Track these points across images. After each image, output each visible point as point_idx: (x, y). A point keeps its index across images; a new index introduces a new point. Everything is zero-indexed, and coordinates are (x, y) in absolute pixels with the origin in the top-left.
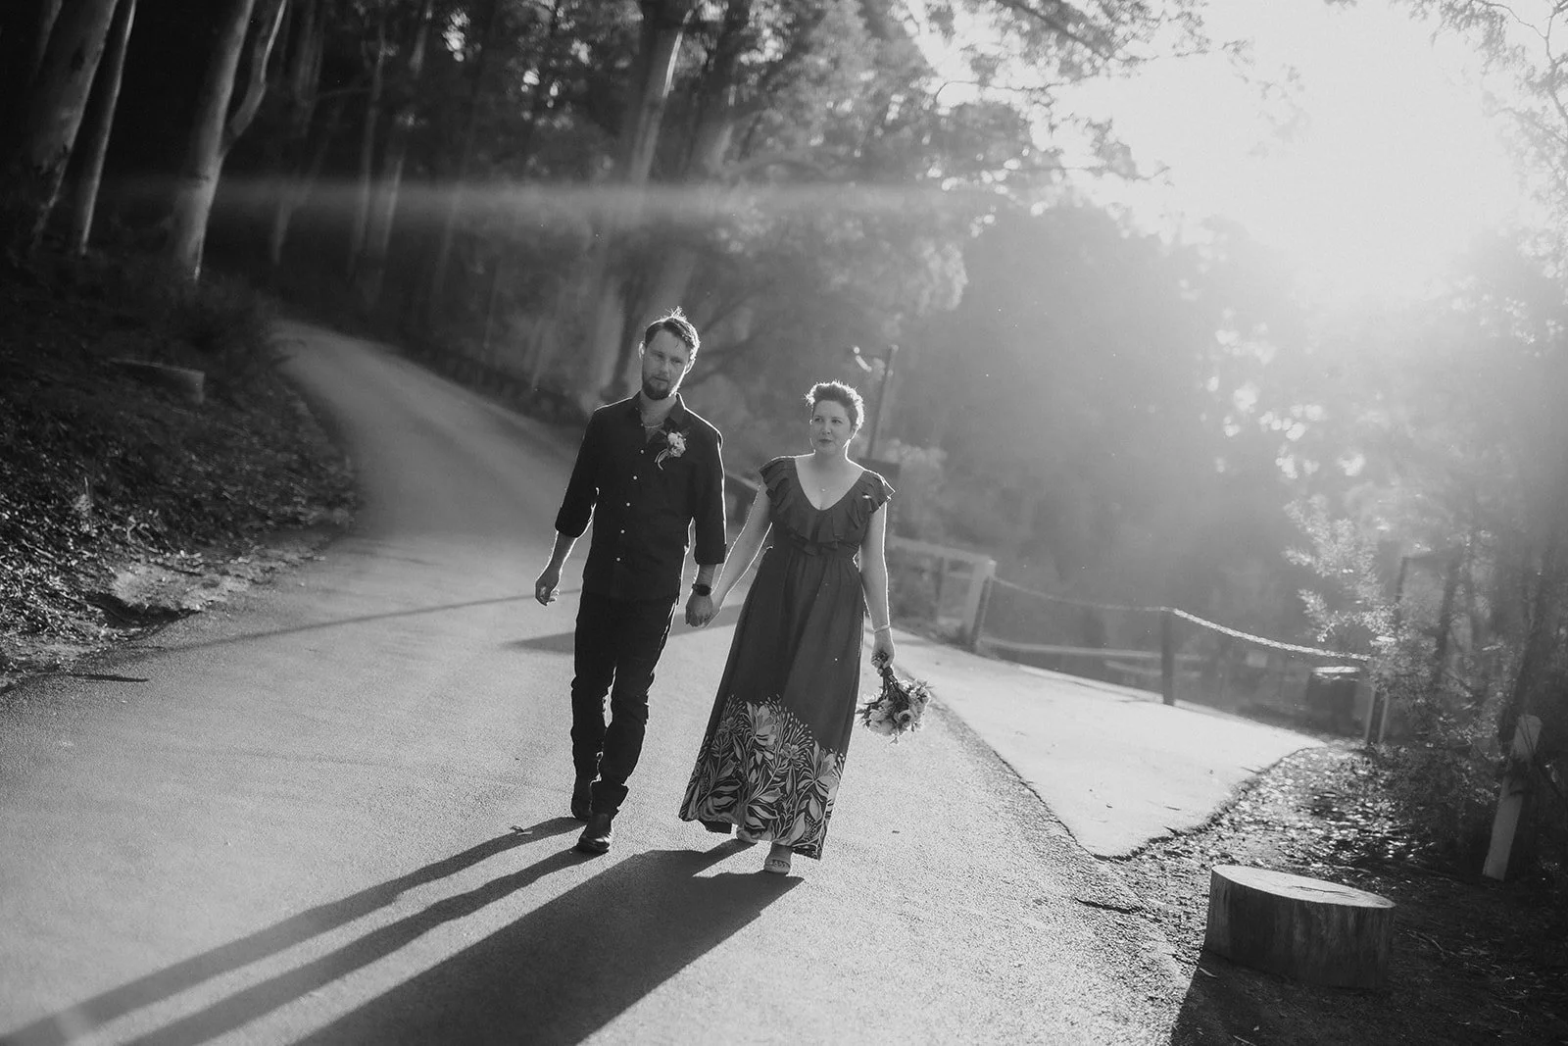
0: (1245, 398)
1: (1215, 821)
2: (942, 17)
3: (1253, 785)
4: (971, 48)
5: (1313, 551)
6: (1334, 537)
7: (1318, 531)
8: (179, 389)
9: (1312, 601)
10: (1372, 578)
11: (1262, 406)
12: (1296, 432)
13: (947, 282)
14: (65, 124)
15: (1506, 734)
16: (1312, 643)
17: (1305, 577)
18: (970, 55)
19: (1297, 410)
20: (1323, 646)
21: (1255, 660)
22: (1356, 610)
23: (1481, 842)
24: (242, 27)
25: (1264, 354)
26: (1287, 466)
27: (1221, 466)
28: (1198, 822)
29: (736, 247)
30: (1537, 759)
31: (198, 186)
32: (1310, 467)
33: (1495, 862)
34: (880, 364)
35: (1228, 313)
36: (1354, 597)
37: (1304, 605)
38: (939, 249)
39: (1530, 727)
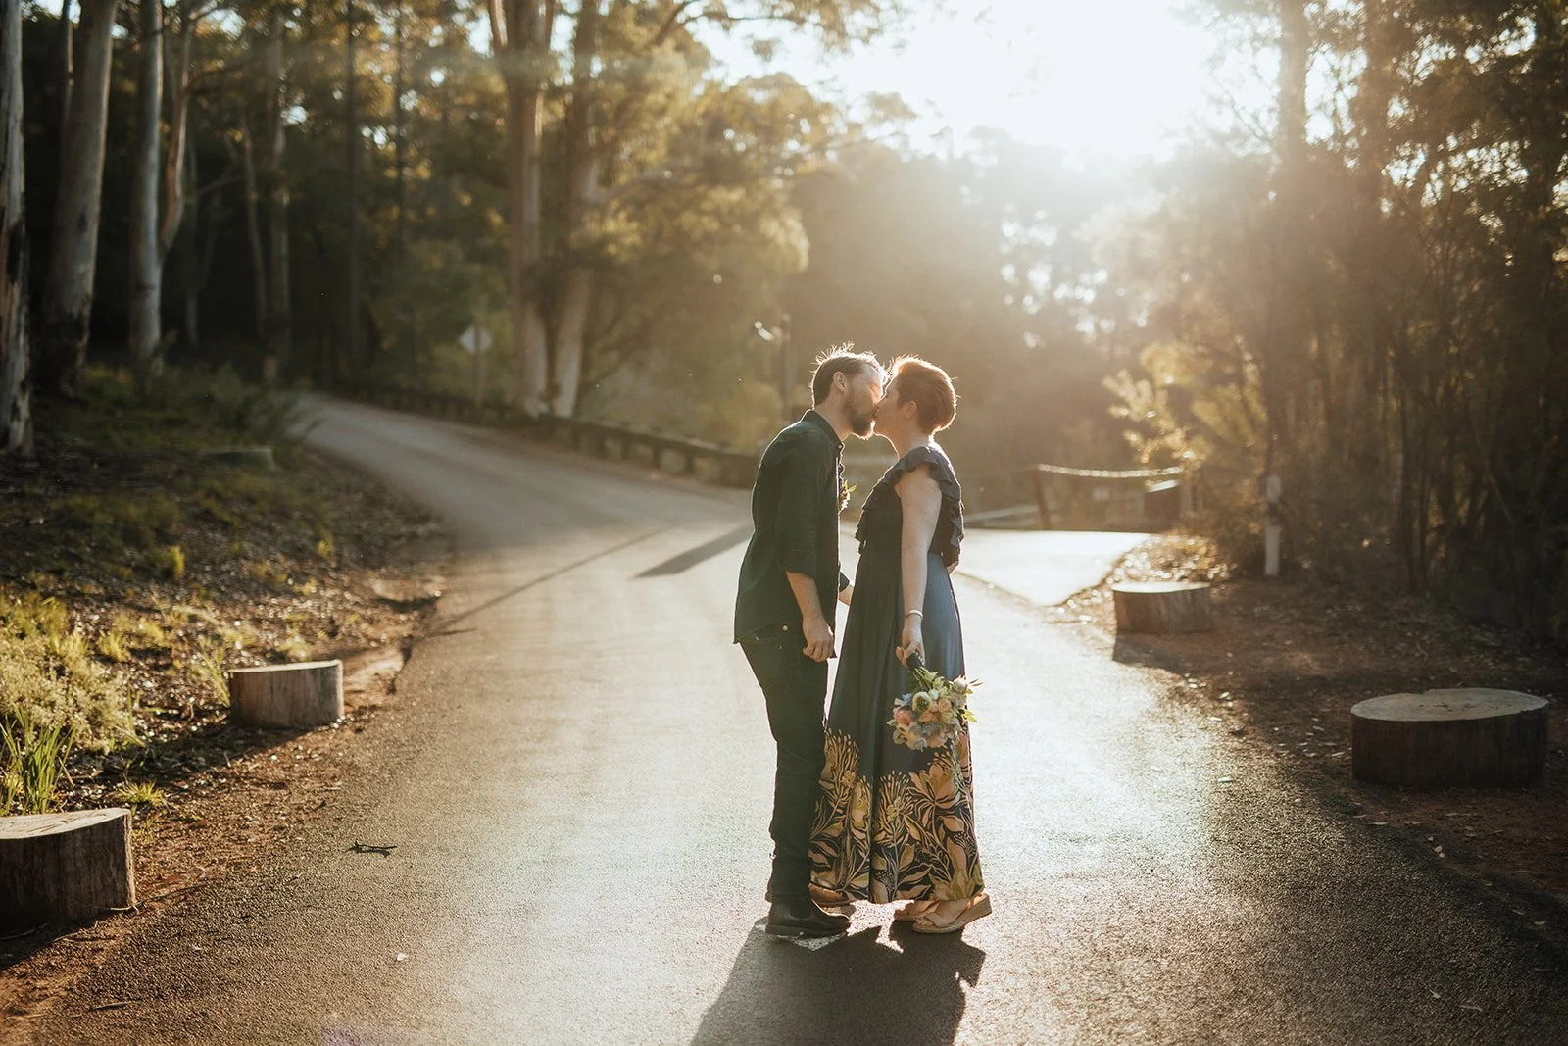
0: (1040, 277)
1: (1104, 582)
2: (717, 15)
3: (1121, 561)
4: (751, 36)
5: (1127, 405)
6: (1139, 394)
7: (1126, 391)
8: (255, 463)
9: (1133, 438)
10: (1168, 415)
11: (1055, 282)
12: (1089, 296)
13: (793, 249)
14: (83, 276)
15: (1262, 489)
16: (1138, 466)
17: (1127, 423)
18: (750, 42)
19: (1084, 278)
20: (1148, 466)
21: (1100, 495)
22: (1162, 437)
23: (1260, 556)
24: (154, 156)
25: (1047, 237)
26: (1086, 326)
27: (1031, 341)
28: (1095, 583)
29: (624, 258)
30: (1282, 501)
31: (147, 296)
32: (1107, 325)
33: (1271, 566)
34: (777, 331)
35: (1010, 208)
36: (1158, 429)
37: (1128, 442)
38: (782, 224)
39: (1275, 485)
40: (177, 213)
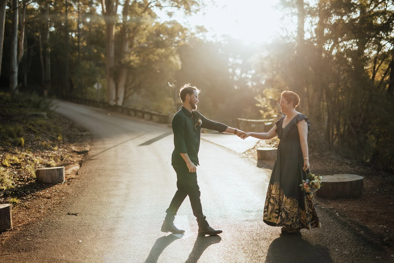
0: (238, 72)
1: (254, 147)
2: (159, 6)
3: (259, 142)
4: (167, 11)
5: (260, 104)
6: (263, 101)
7: (260, 100)
8: (42, 117)
9: (262, 112)
10: (270, 106)
11: (242, 73)
12: (250, 76)
13: (177, 64)
16: (263, 119)
17: (260, 108)
19: (249, 72)
20: (265, 119)
21: (253, 126)
22: (269, 112)
24: (16, 39)
25: (240, 62)
26: (249, 84)
27: (236, 87)
28: (252, 148)
29: (135, 66)
31: (14, 74)
32: (255, 84)
34: (173, 85)
35: (231, 54)
36: (268, 109)
37: (260, 113)
38: (175, 58)
40: (22, 54)
